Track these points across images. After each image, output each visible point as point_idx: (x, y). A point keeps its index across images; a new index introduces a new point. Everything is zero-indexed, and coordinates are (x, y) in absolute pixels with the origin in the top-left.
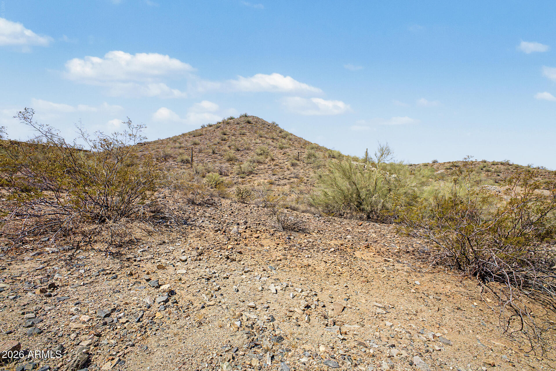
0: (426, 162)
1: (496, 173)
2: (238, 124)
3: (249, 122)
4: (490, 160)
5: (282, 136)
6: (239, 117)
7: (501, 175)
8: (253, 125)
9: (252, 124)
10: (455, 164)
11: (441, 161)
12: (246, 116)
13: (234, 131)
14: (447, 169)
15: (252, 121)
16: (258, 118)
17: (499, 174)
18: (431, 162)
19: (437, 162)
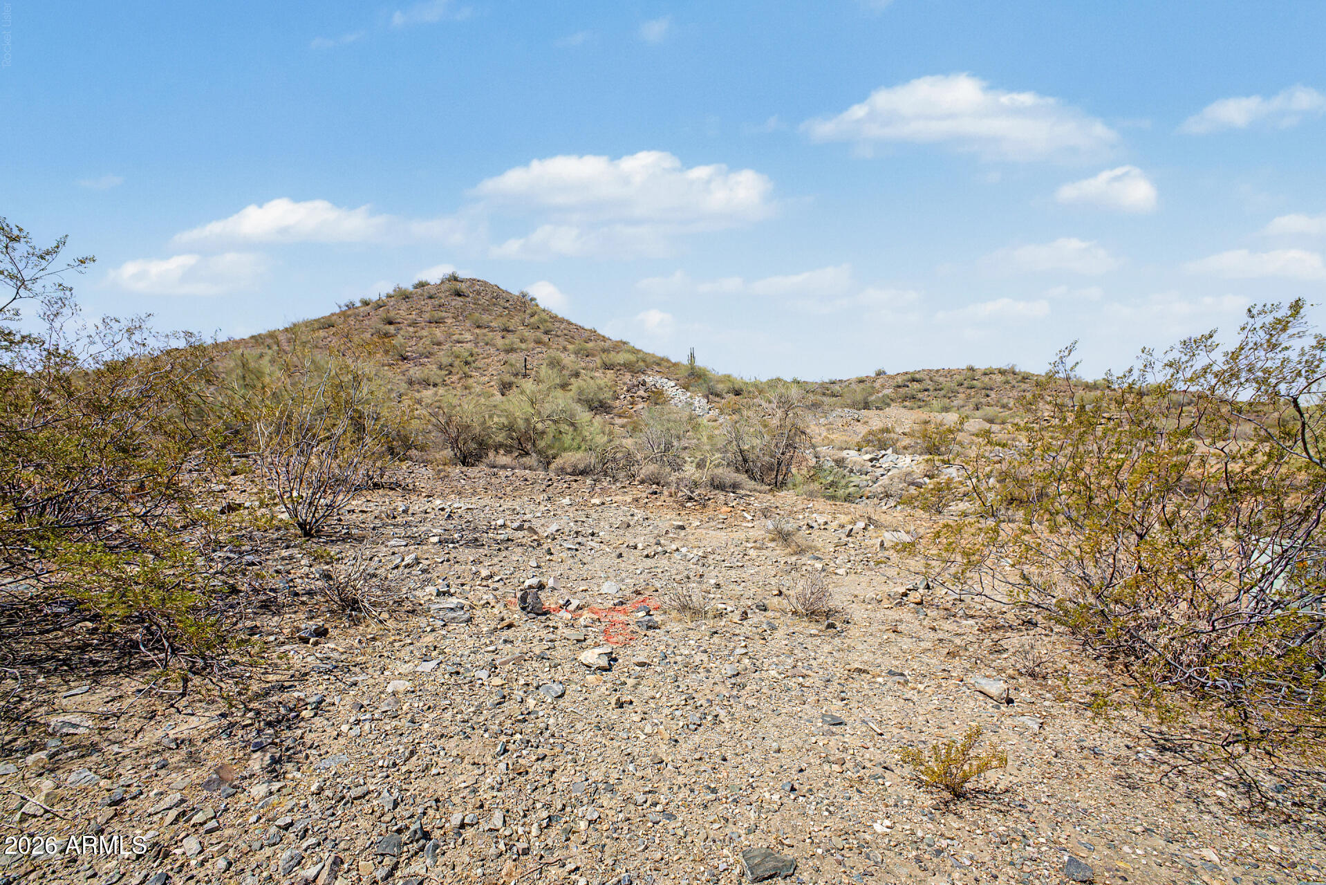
0: (863, 374)
1: (983, 391)
2: (431, 298)
3: (458, 294)
4: (981, 365)
5: (533, 323)
6: (439, 282)
7: (993, 394)
8: (469, 299)
9: (468, 296)
10: (917, 376)
11: (890, 372)
12: (455, 279)
13: (417, 314)
14: (899, 387)
15: (467, 292)
16: (485, 283)
17: (988, 392)
18: (873, 375)
19: (884, 373)
